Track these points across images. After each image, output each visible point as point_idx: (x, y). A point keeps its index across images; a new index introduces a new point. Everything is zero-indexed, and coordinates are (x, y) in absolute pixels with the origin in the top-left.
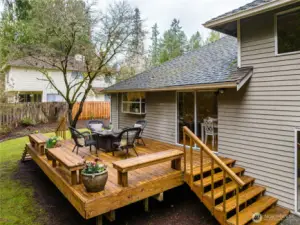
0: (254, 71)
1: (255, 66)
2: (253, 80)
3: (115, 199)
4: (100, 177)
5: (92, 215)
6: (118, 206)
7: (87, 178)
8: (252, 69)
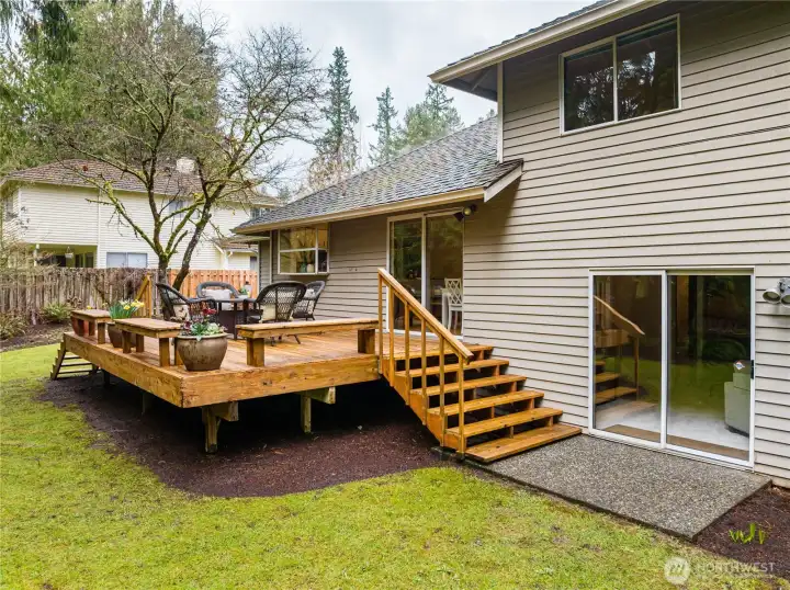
0: (526, 167)
1: (526, 158)
2: (523, 185)
3: (237, 381)
4: (211, 343)
5: (195, 402)
6: (244, 397)
7: (187, 344)
8: (521, 163)
